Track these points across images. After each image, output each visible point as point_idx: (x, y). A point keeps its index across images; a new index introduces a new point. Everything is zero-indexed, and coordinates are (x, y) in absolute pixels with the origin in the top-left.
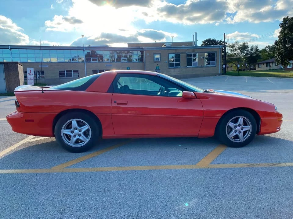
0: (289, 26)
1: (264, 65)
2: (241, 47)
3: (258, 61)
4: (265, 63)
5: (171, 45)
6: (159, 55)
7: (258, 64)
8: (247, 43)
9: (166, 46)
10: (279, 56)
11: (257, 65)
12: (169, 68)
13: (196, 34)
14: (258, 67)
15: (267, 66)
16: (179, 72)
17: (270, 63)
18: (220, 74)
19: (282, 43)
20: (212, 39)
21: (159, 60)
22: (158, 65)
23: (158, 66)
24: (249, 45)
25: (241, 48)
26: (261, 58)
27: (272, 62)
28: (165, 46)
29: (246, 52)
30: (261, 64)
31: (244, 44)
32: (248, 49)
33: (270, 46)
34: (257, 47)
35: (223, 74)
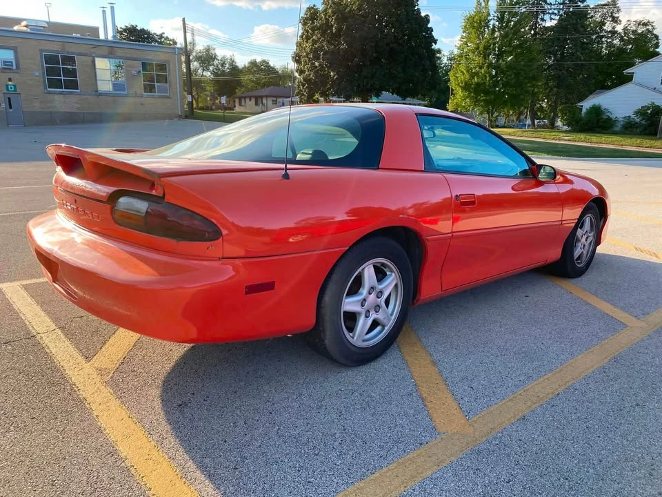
0: (321, 25)
1: (250, 100)
2: (200, 55)
3: (237, 91)
4: (253, 97)
5: (44, 27)
6: (12, 51)
7: (240, 99)
8: (214, 49)
9: (30, 29)
10: (303, 85)
11: (237, 101)
12: (49, 93)
13: (112, 8)
14: (240, 104)
15: (257, 104)
16: (78, 106)
17: (262, 97)
18: (180, 117)
19: (309, 58)
20: (138, 28)
21: (14, 67)
22: (10, 80)
23: (10, 83)
24: (218, 54)
25: (201, 57)
26: (243, 86)
27: (267, 96)
28: (25, 28)
29: (211, 68)
30: (245, 98)
31: (208, 50)
32: (216, 62)
33: (257, 61)
34: (233, 61)
35: (187, 117)
